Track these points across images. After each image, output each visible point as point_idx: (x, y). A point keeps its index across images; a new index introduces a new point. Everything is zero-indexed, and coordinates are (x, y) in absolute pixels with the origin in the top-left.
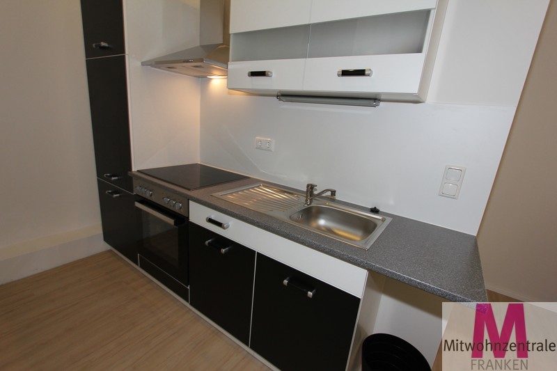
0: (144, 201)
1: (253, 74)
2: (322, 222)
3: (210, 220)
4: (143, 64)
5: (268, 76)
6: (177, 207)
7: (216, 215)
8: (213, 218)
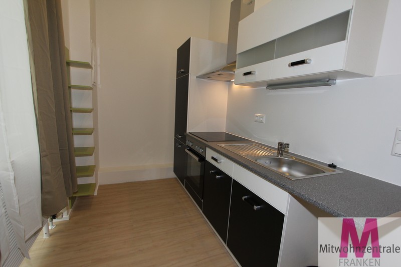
0: (191, 150)
1: (246, 74)
2: (285, 169)
3: (213, 158)
4: (197, 77)
5: (253, 74)
6: (201, 151)
7: (216, 155)
8: (215, 157)
